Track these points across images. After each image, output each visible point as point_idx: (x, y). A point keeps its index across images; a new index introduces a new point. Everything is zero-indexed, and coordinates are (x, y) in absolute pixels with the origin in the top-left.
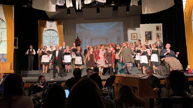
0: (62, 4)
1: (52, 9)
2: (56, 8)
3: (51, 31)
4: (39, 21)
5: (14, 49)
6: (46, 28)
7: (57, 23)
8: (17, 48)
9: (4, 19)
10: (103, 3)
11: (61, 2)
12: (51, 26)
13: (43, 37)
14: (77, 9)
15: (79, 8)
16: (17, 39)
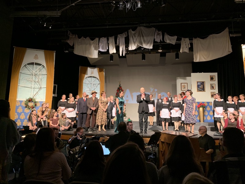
0: (105, 50)
1: (94, 55)
2: (98, 54)
3: (92, 78)
4: (80, 67)
5: (53, 97)
6: (87, 74)
7: (99, 70)
8: (56, 95)
9: (45, 65)
10: (149, 49)
11: (104, 47)
12: (92, 73)
13: (84, 85)
14: (121, 55)
15: (122, 54)
16: (56, 86)
